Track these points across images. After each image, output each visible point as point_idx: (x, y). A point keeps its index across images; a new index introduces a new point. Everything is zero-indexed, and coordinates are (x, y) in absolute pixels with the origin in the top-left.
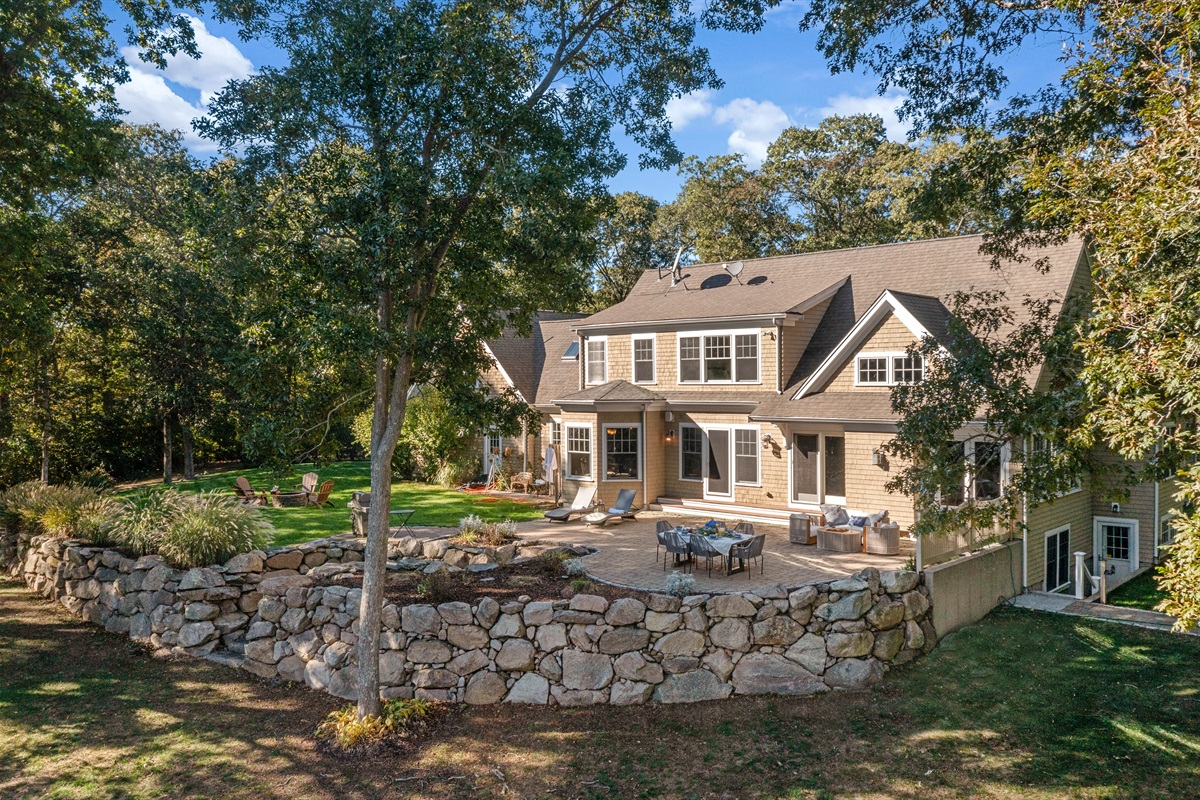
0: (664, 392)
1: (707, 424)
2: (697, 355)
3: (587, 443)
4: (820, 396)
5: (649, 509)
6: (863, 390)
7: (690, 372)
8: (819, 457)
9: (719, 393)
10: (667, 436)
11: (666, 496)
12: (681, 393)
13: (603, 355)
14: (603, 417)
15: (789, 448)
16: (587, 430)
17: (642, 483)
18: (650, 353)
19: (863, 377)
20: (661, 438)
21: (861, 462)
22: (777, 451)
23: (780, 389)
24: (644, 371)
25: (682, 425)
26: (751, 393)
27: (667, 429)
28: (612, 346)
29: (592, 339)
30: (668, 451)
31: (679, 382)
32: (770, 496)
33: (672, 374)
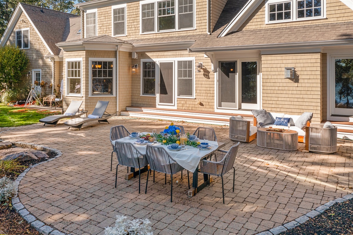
0: (132, 40)
1: (158, 59)
2: (153, 14)
3: (79, 71)
4: (239, 34)
5: (120, 115)
6: (272, 27)
7: (148, 26)
8: (238, 77)
9: (167, 38)
10: (133, 67)
11: (132, 106)
12: (142, 40)
13: (95, 20)
14: (90, 54)
15: (215, 71)
16: (79, 63)
17: (116, 97)
18: (123, 17)
19: (272, 17)
20: (129, 70)
21: (275, 77)
22: (207, 74)
23: (209, 31)
24: (119, 28)
25: (143, 60)
26: (188, 36)
27: (133, 63)
28: (100, 15)
29: (89, 11)
30: (134, 77)
31: (141, 33)
32: (201, 104)
33: (137, 28)
